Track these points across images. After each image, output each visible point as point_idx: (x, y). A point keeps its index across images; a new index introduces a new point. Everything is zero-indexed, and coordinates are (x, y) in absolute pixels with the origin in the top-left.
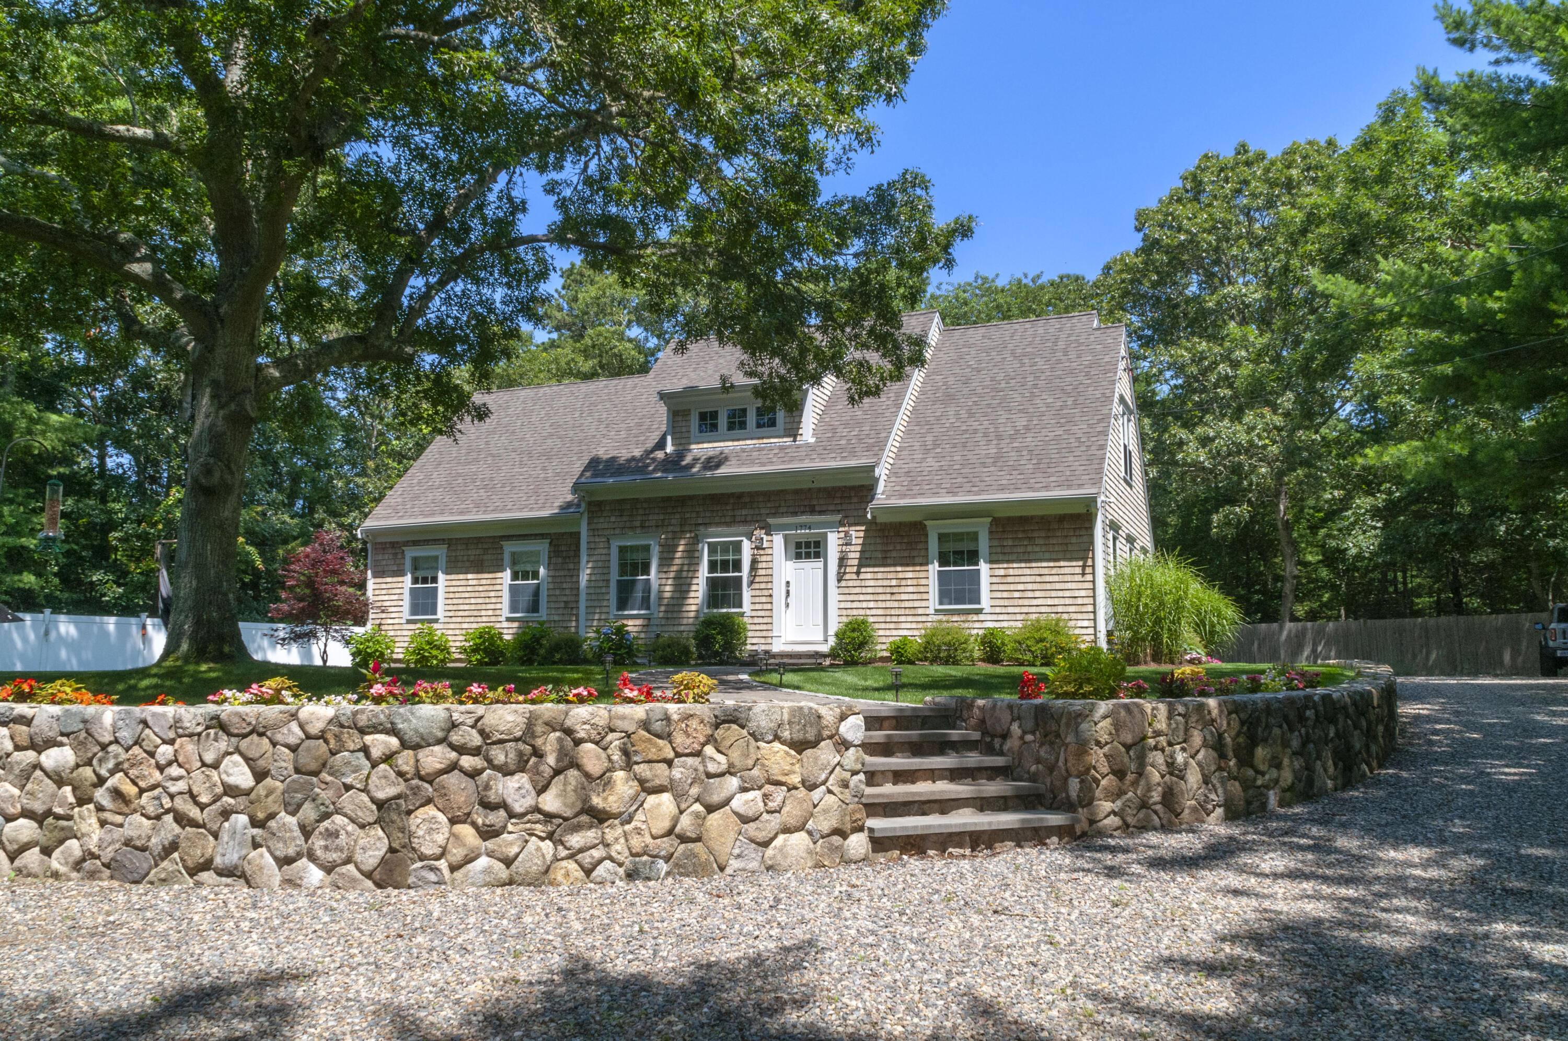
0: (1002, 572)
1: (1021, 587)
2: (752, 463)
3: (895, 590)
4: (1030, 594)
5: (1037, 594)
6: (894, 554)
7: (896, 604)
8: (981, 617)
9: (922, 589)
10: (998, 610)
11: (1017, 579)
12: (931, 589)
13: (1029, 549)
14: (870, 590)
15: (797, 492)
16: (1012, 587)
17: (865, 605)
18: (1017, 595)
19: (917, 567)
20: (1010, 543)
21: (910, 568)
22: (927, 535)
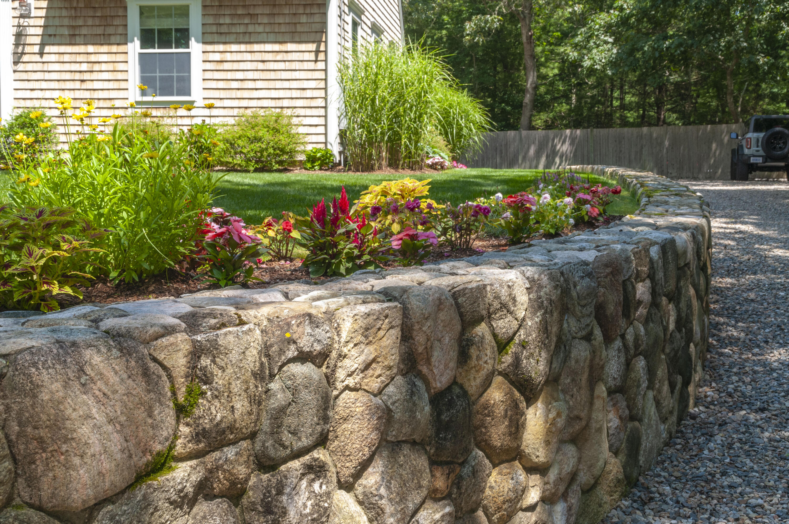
0: (217, 57)
1: (240, 75)
3: (86, 76)
4: (250, 85)
5: (259, 84)
6: (84, 31)
7: (87, 94)
8: (192, 112)
9: (120, 76)
10: (212, 103)
11: (235, 66)
12: (130, 78)
13: (251, 28)
14: (55, 76)
16: (230, 75)
18: (235, 85)
19: (114, 48)
20: (227, 20)
21: (105, 49)
22: (126, 8)
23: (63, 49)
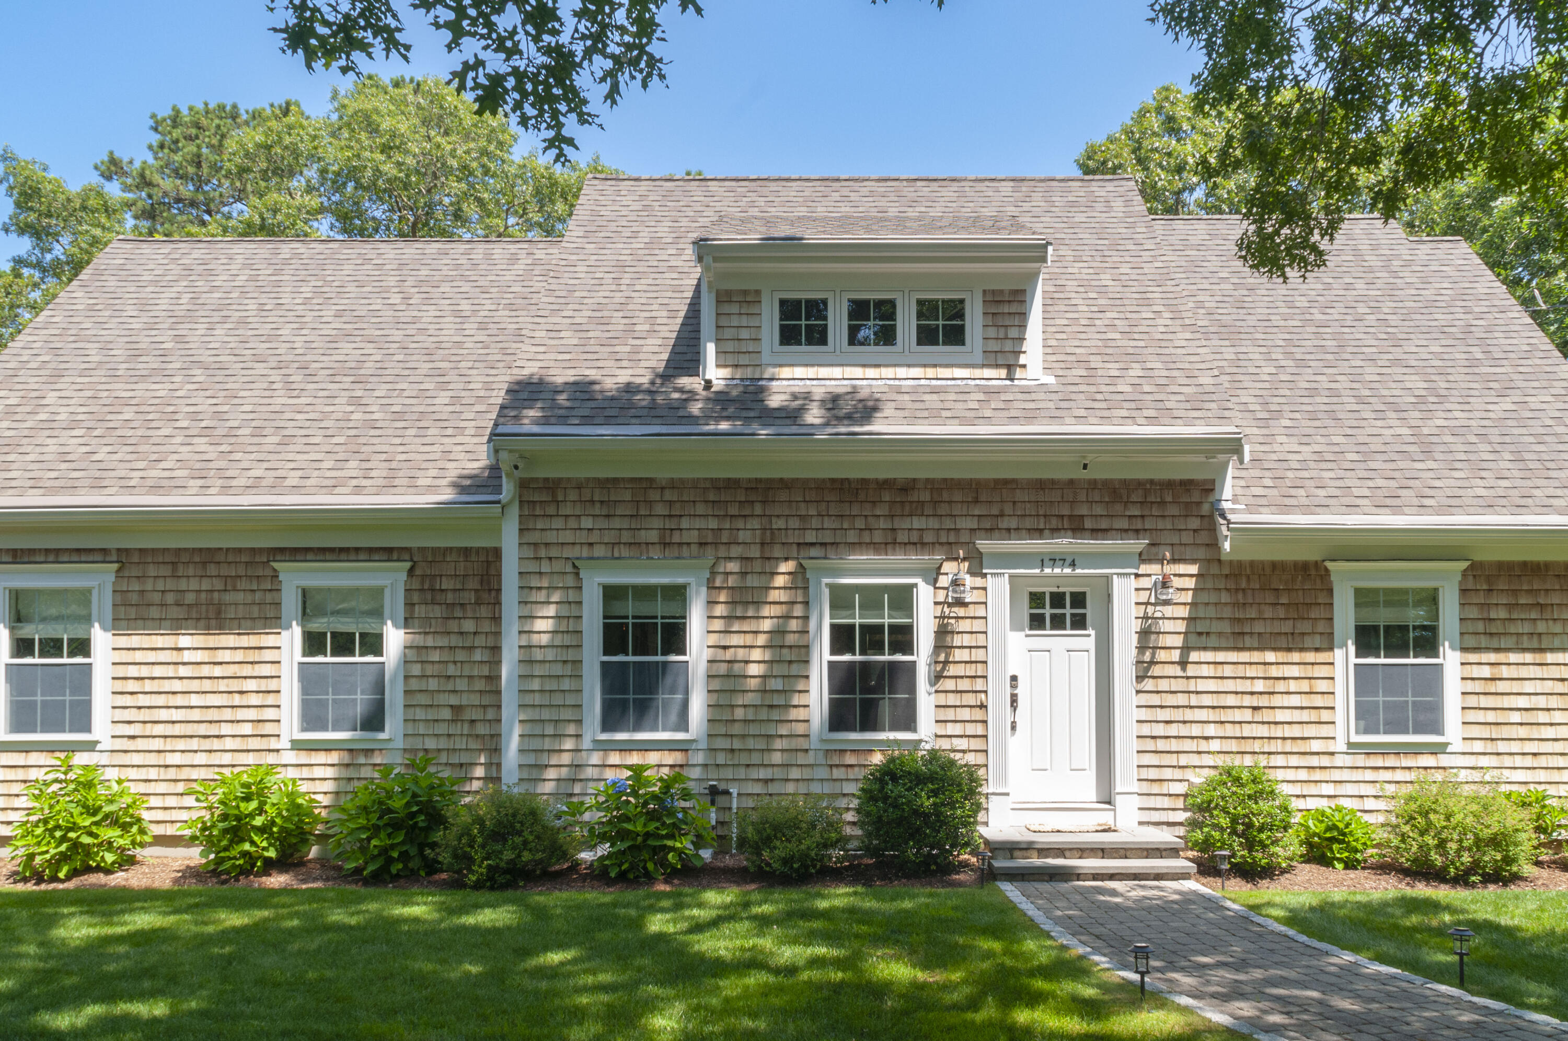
0: (1486, 672)
1: (1522, 702)
2: (934, 416)
3: (1263, 701)
4: (1542, 717)
6: (1259, 627)
7: (1263, 731)
8: (1444, 760)
9: (1318, 701)
10: (1478, 746)
11: (1515, 687)
12: (1340, 702)
13: (1541, 627)
14: (1207, 700)
15: (1041, 485)
16: (1507, 702)
17: (1196, 730)
19: (1310, 657)
20: (1502, 614)
21: (1296, 657)
22: (1331, 591)
23: (1221, 656)
